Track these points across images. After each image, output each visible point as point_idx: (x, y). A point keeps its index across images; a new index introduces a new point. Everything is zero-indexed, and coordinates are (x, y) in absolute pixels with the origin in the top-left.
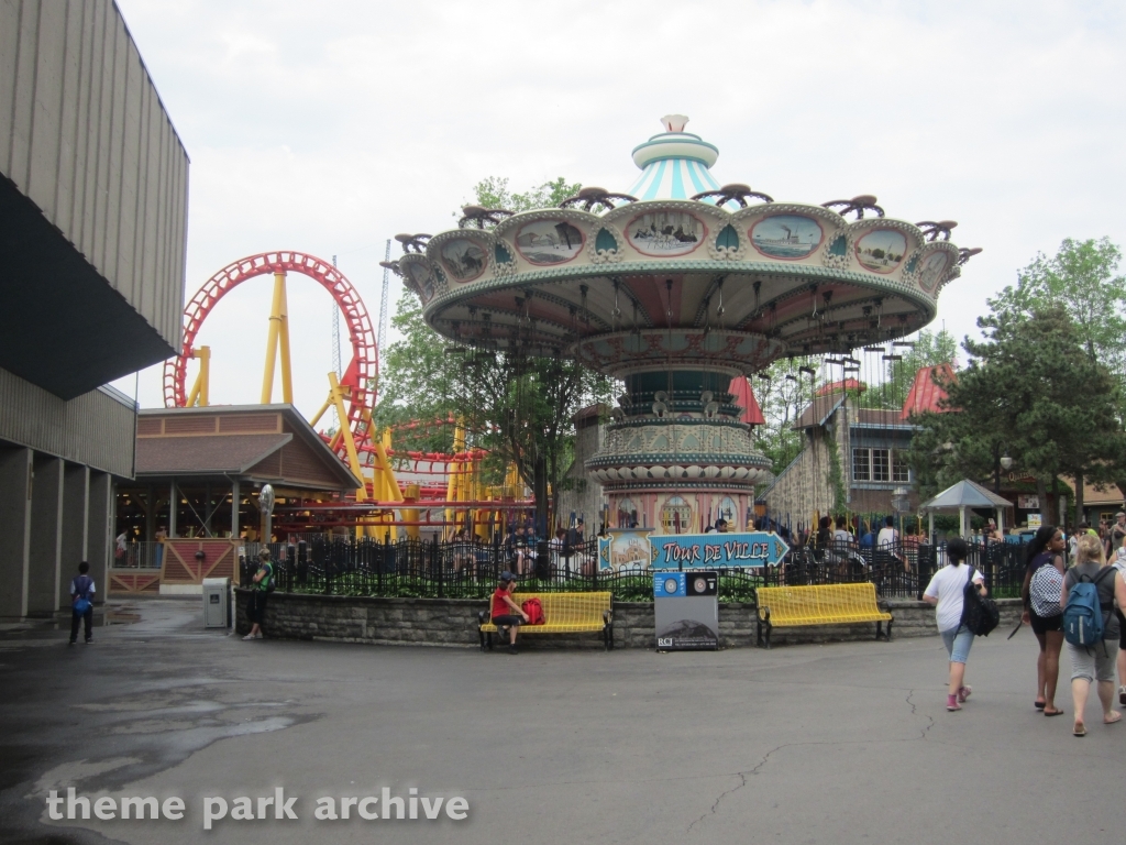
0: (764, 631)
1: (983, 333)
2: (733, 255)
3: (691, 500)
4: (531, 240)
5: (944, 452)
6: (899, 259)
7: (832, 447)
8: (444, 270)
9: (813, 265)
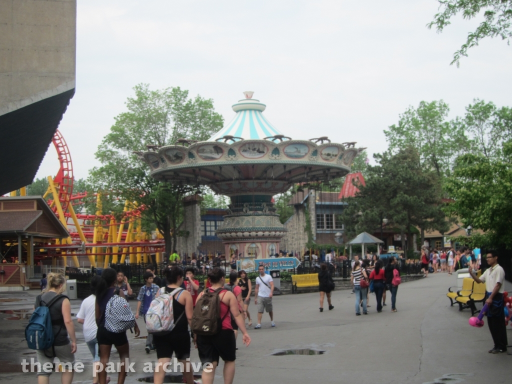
0: (295, 289)
1: (376, 161)
2: (277, 158)
3: (259, 245)
4: (203, 151)
5: (358, 216)
6: (336, 156)
7: (307, 214)
8: (165, 158)
9: (305, 160)
